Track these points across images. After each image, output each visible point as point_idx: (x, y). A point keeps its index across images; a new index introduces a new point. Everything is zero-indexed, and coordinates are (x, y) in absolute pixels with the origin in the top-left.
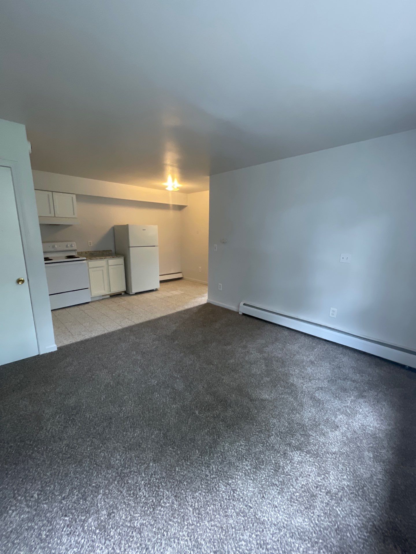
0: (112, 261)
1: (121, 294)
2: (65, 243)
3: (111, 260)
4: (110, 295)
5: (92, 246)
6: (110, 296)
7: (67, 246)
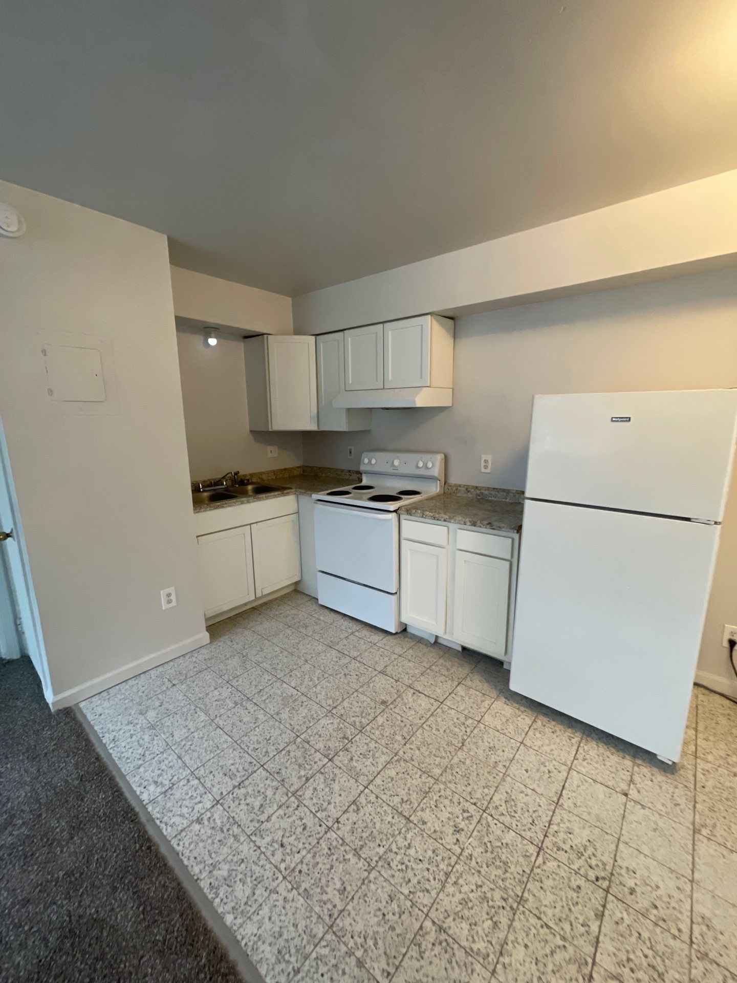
1: (501, 663)
2: (415, 457)
3: (467, 532)
7: (417, 466)
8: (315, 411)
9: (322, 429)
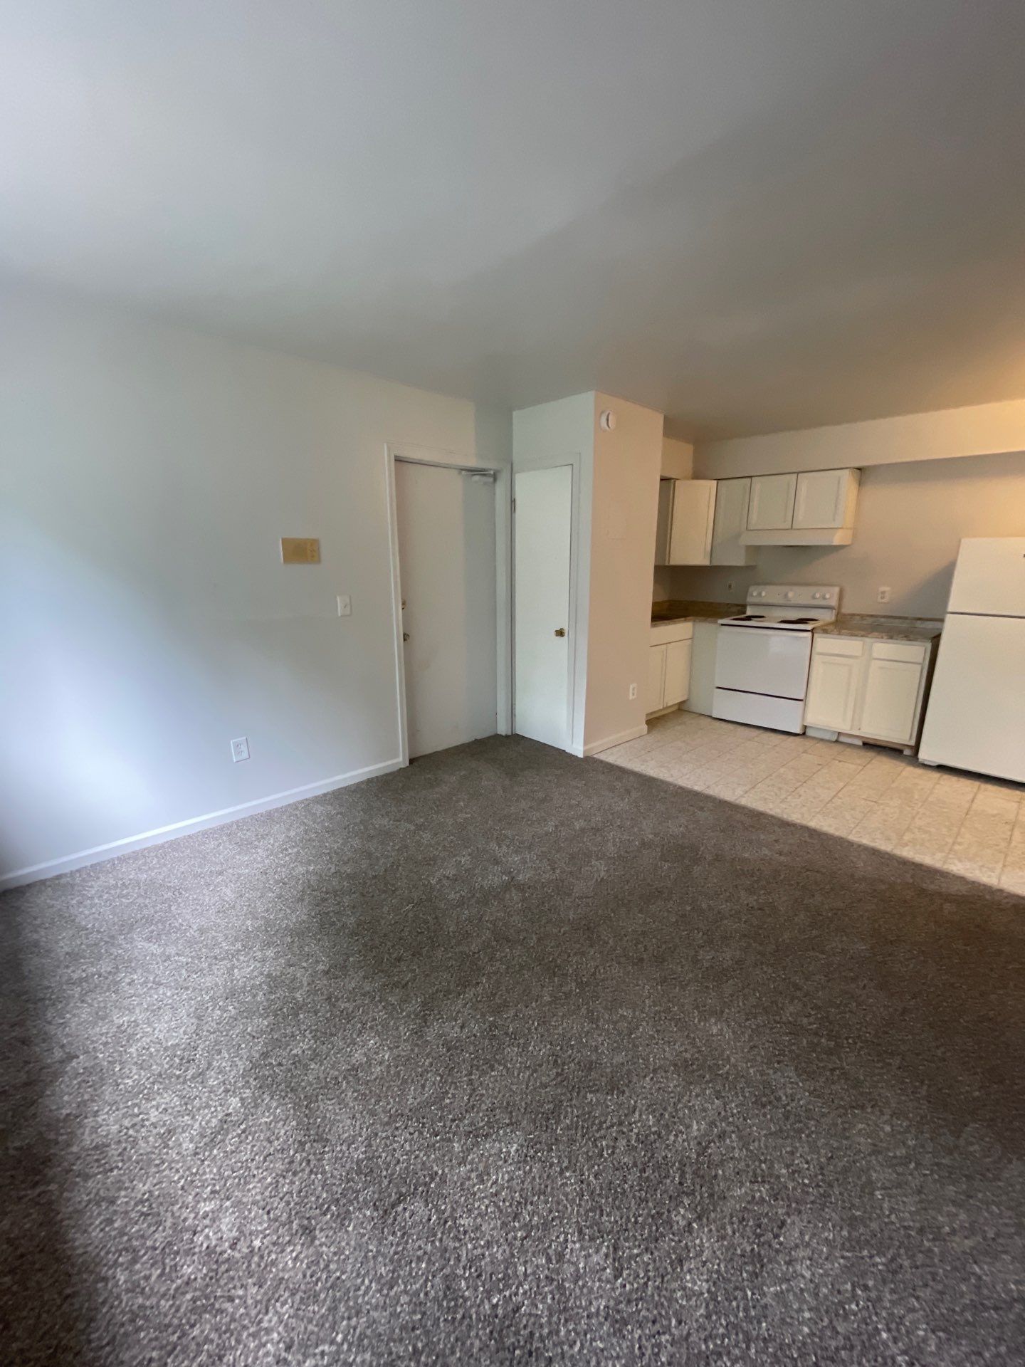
0: (883, 648)
1: (900, 752)
2: (812, 589)
3: (880, 644)
4: (866, 741)
5: (885, 600)
6: (865, 744)
7: (814, 597)
8: (709, 548)
9: (715, 563)
